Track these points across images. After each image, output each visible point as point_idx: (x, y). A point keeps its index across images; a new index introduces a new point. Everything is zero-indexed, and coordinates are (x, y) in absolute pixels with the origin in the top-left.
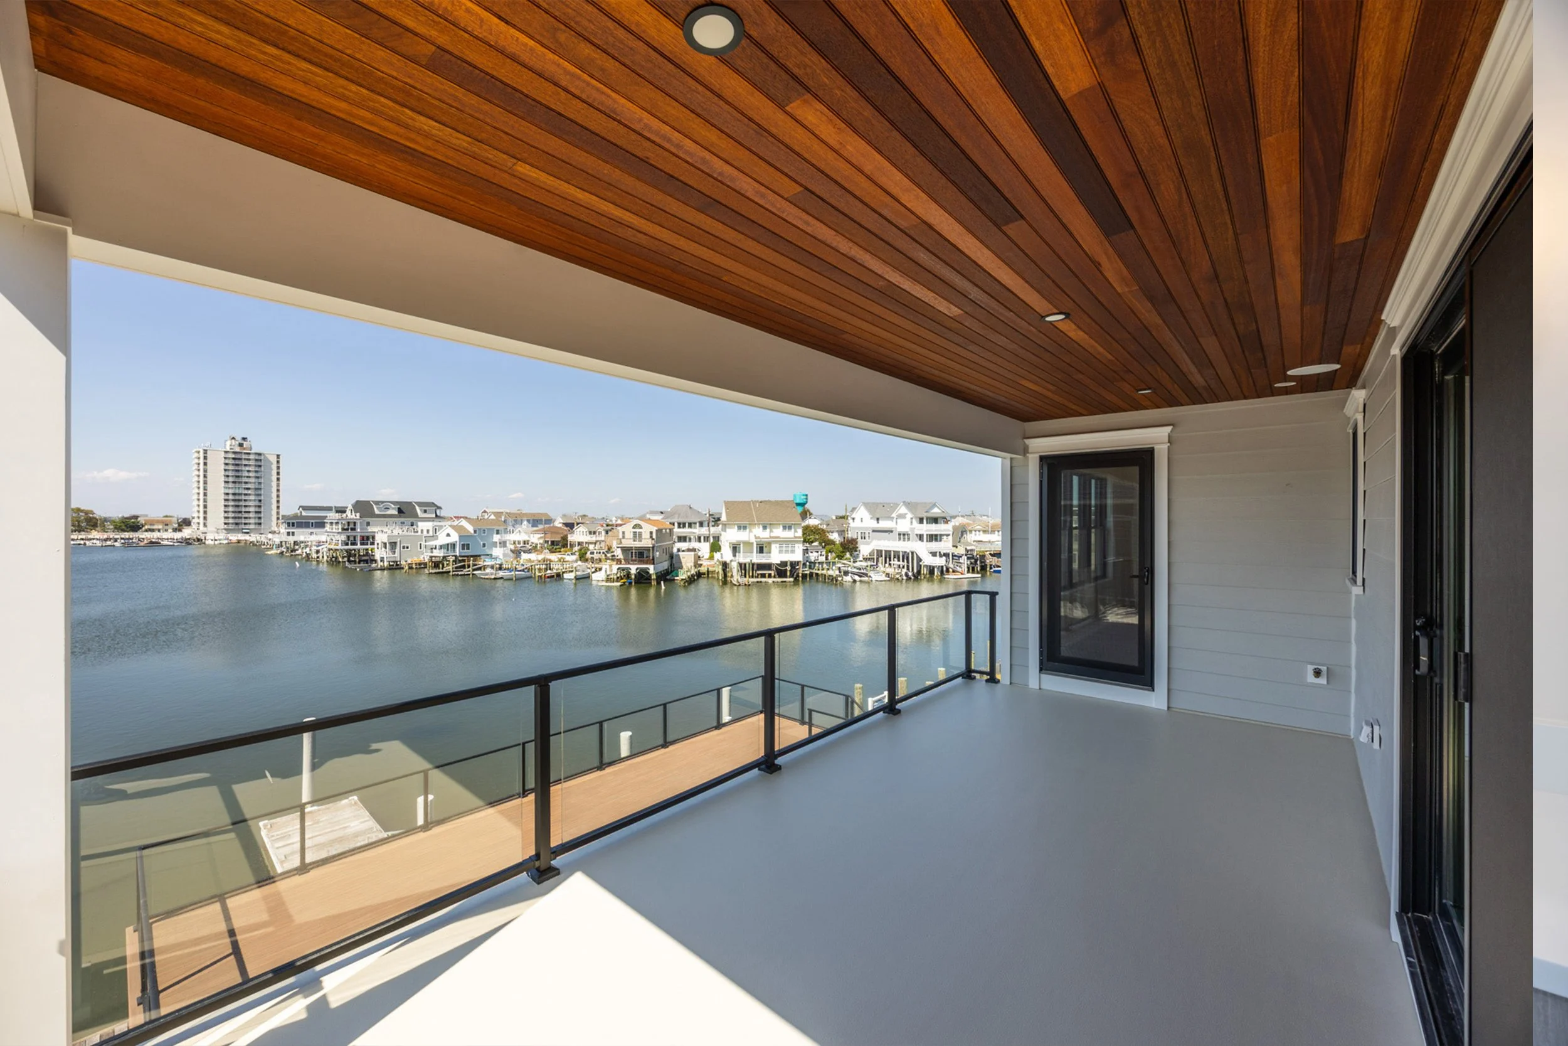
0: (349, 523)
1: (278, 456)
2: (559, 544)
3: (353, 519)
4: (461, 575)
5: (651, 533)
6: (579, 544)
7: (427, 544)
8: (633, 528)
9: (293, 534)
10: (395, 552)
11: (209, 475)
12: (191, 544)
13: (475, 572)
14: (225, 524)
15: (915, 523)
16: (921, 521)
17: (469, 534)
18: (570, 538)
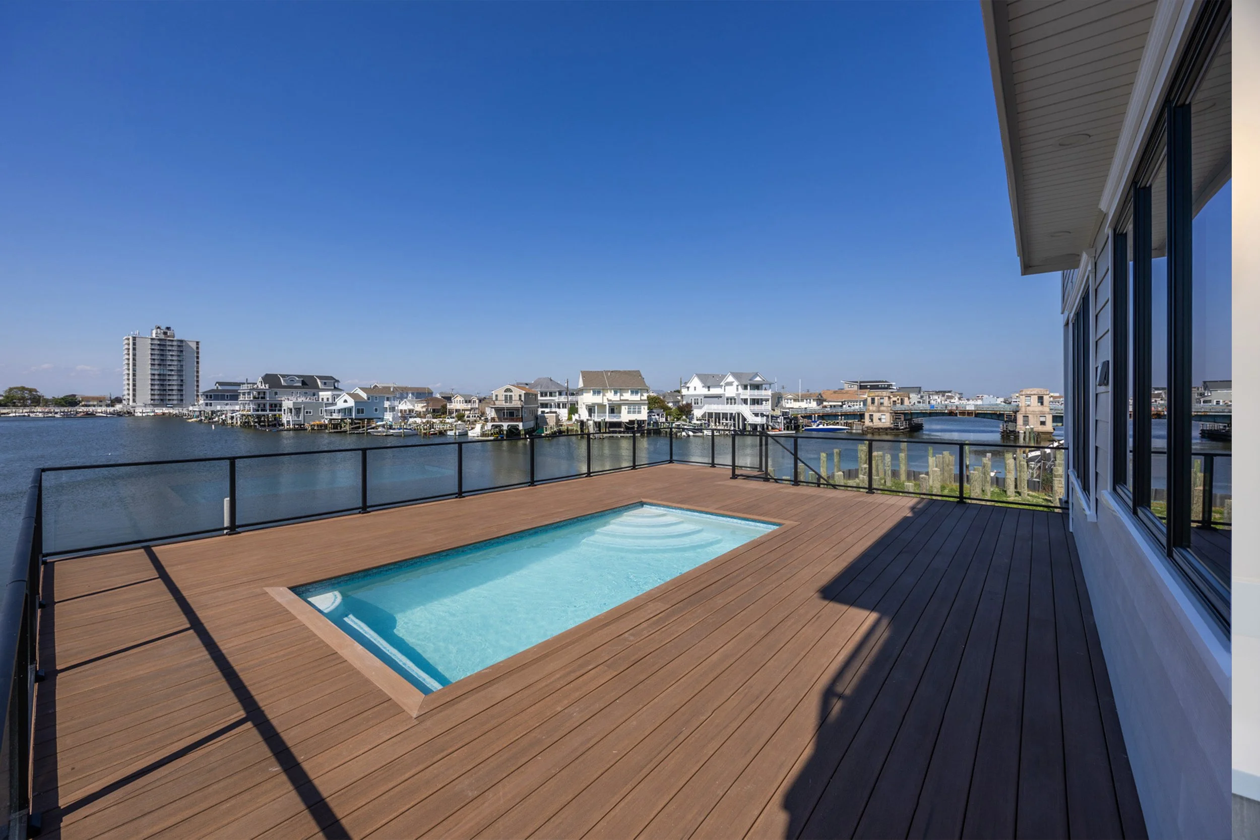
0: (259, 393)
1: (198, 343)
2: (440, 411)
3: (263, 389)
4: (357, 433)
5: (520, 396)
6: (457, 411)
7: (327, 408)
8: (505, 391)
9: (211, 405)
10: (299, 416)
11: (137, 358)
12: (121, 416)
13: (369, 431)
14: (152, 400)
15: (741, 390)
16: (745, 387)
17: (363, 400)
18: (449, 406)
